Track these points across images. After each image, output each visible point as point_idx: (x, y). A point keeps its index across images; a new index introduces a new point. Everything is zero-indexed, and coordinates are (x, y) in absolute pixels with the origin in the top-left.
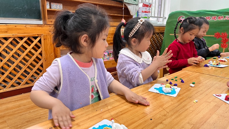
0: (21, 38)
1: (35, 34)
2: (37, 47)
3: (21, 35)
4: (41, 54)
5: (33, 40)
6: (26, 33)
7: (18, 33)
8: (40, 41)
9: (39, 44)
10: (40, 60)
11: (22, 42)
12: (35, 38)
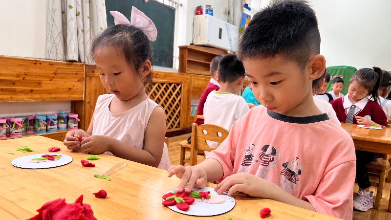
0: (170, 84)
1: (178, 81)
2: (178, 94)
3: (171, 81)
4: (180, 101)
5: (176, 86)
6: (174, 80)
7: (170, 80)
8: (180, 89)
9: (179, 91)
10: (178, 106)
11: (171, 88)
12: (178, 85)
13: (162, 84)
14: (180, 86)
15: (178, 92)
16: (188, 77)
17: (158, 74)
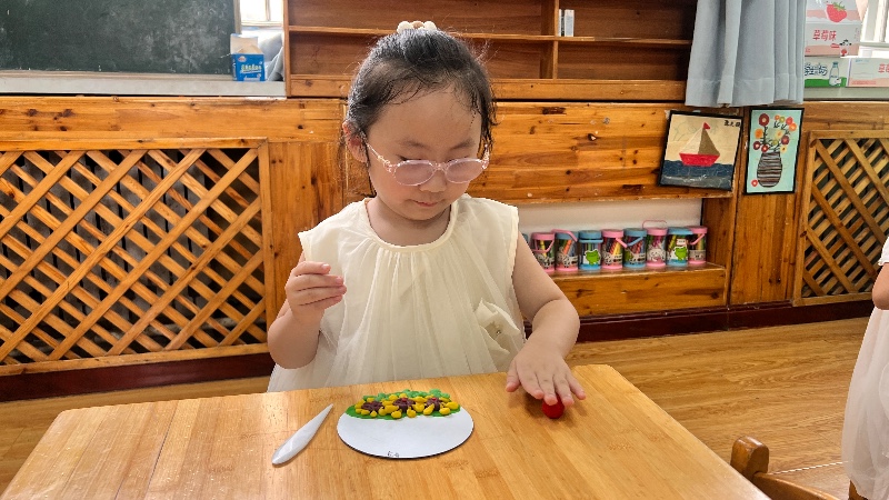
1: (232, 140)
3: (174, 143)
5: (225, 161)
8: (253, 170)
9: (249, 182)
11: (175, 172)
13: (116, 156)
14: (246, 160)
15: (237, 184)
16: (312, 112)
17: (68, 113)
